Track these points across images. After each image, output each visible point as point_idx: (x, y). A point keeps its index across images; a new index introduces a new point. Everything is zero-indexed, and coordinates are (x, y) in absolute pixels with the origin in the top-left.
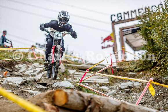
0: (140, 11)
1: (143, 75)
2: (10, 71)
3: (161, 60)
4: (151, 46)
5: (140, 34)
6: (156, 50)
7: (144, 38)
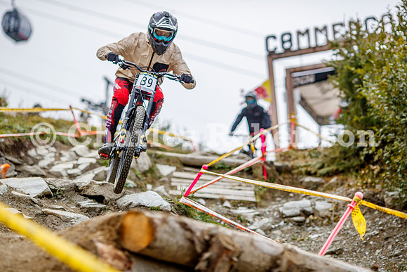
0: (337, 28)
1: (337, 184)
2: (16, 164)
3: (383, 149)
4: (360, 116)
5: (334, 84)
6: (373, 126)
7: (343, 95)
